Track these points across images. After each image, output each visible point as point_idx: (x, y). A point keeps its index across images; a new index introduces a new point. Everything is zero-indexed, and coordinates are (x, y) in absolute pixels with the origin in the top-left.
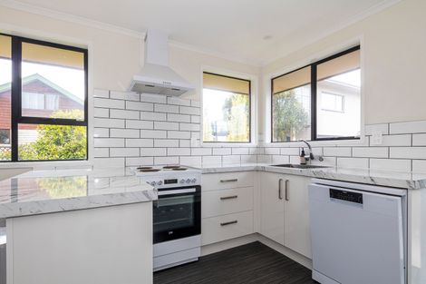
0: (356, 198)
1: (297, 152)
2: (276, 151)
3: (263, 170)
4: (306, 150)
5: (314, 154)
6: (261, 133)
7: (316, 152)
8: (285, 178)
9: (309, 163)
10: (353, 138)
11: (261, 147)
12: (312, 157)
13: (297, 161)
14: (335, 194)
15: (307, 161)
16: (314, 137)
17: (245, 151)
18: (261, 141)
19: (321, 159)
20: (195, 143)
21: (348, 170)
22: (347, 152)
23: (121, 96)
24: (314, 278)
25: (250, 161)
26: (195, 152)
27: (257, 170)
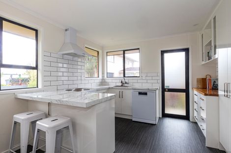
0: (146, 94)
2: (110, 81)
3: (112, 88)
4: (123, 80)
5: (127, 82)
9: (124, 85)
11: (103, 79)
13: (120, 84)
14: (140, 93)
18: (103, 77)
19: (129, 84)
20: (83, 78)
22: (136, 81)
23: (56, 56)
25: (100, 85)
26: (82, 82)
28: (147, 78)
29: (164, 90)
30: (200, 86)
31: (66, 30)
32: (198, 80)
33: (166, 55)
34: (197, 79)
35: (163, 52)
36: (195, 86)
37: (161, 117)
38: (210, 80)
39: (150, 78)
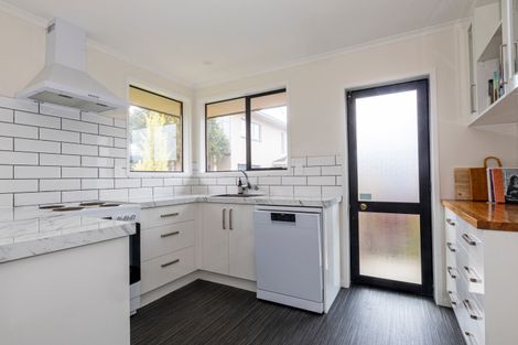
0: (290, 218)
1: (234, 181)
2: (213, 181)
3: (206, 201)
4: (244, 180)
5: (251, 183)
6: (195, 161)
7: (253, 182)
8: (228, 208)
9: (245, 193)
10: (281, 169)
12: (249, 187)
13: (235, 190)
14: (276, 217)
15: (244, 190)
16: (249, 168)
17: (178, 181)
18: (195, 170)
19: (257, 188)
20: (119, 172)
21: (282, 196)
22: (277, 181)
24: (258, 296)
26: (119, 183)
27: (197, 202)
28: (308, 171)
29: (355, 206)
30: (465, 195)
31: (50, 29)
32: (459, 176)
33: (360, 103)
34: (457, 172)
35: (352, 95)
36: (450, 192)
37: (347, 285)
38: (498, 173)
39: (317, 171)
